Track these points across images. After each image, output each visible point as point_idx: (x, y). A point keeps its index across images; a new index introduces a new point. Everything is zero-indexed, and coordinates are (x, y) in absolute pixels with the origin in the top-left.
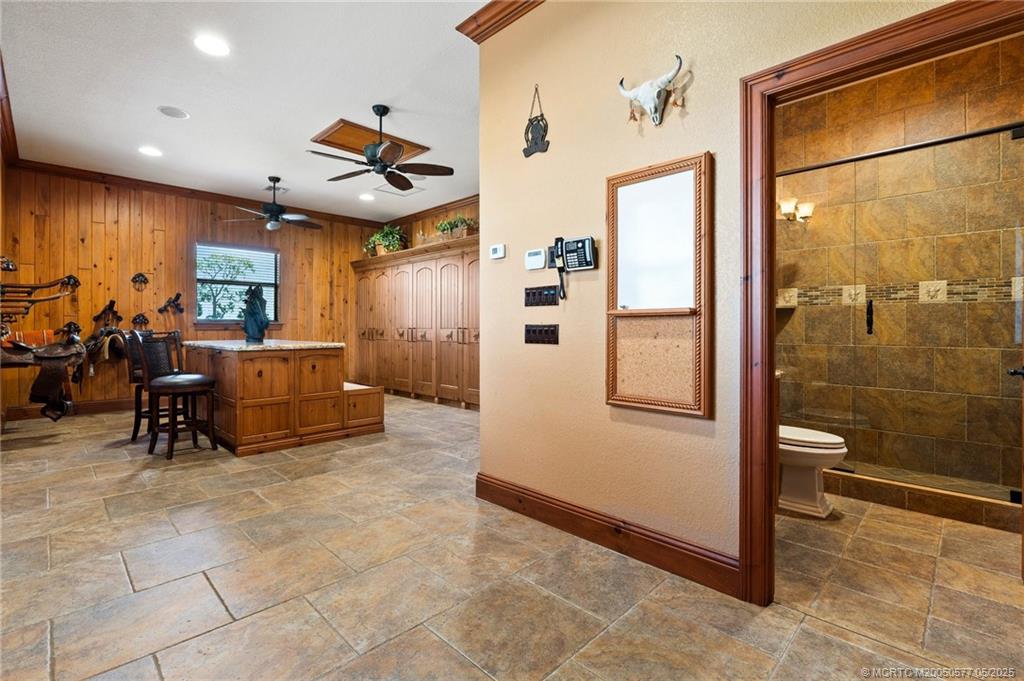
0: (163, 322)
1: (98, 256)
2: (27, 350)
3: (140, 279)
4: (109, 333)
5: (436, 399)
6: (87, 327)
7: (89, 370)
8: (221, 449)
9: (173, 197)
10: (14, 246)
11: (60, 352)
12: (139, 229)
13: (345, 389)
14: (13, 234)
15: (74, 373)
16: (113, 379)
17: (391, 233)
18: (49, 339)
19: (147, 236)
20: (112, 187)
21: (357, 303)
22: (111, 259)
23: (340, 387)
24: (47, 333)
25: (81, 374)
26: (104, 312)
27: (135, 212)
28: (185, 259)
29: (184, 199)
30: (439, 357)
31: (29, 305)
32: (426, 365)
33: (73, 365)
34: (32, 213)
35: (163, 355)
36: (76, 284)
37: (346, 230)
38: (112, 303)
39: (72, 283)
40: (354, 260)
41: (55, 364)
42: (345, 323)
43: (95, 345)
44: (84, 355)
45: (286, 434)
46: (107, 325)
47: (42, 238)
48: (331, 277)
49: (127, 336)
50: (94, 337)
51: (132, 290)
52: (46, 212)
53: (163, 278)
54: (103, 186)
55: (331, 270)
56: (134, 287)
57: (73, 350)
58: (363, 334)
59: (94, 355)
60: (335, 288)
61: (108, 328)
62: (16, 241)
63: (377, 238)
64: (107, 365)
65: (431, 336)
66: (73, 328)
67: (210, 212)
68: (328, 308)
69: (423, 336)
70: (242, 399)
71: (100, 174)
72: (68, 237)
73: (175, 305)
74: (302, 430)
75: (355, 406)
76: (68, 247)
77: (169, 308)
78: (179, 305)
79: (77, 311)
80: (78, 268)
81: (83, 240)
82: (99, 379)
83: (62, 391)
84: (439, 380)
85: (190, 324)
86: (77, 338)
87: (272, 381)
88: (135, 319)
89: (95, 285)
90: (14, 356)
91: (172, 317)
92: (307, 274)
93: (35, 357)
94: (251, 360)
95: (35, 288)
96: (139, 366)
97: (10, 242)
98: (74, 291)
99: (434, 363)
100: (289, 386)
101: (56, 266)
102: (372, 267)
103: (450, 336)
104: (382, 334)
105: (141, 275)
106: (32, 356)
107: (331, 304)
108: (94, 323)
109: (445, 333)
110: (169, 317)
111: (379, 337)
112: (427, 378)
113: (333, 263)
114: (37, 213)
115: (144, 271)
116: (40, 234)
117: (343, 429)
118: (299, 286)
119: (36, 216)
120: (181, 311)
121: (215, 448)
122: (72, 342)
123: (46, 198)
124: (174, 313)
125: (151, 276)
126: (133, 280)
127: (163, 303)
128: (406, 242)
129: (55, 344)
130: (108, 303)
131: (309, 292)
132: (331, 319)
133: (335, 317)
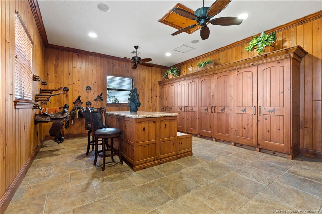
0: (96, 104)
1: (75, 80)
2: (47, 115)
3: (88, 88)
4: (78, 108)
5: (199, 136)
6: (71, 106)
7: (71, 122)
8: (124, 164)
9: (99, 58)
10: (47, 76)
11: (60, 116)
12: (88, 70)
13: (178, 136)
14: (47, 72)
15: (66, 124)
16: (80, 125)
17: (174, 70)
18: (57, 111)
19: (91, 72)
20: (79, 54)
21: (160, 97)
22: (79, 81)
23: (176, 135)
24: (57, 108)
25: (68, 125)
26: (77, 100)
27: (87, 64)
28: (103, 81)
29: (103, 59)
30: (200, 118)
31: (48, 97)
32: (193, 121)
33: (65, 121)
34: (53, 64)
35: (99, 119)
36: (68, 90)
37: (156, 70)
38: (79, 97)
39: (66, 90)
40: (159, 81)
41: (58, 121)
42: (156, 104)
43: (74, 113)
44: (69, 118)
45: (154, 159)
46: (78, 105)
47: (57, 73)
48: (152, 87)
49: (85, 110)
50: (73, 110)
51: (86, 92)
52: (58, 64)
53: (96, 88)
54: (76, 54)
55: (151, 84)
56: (87, 91)
57: (65, 116)
58: (163, 108)
59: (73, 116)
60: (153, 91)
61: (78, 106)
62: (48, 74)
63: (169, 71)
64: (78, 120)
65: (196, 109)
66: (66, 106)
67: (111, 63)
68: (150, 99)
69: (192, 109)
70: (136, 142)
71: (75, 49)
72: (65, 73)
73: (100, 98)
74: (161, 156)
75: (181, 144)
76: (65, 77)
77: (98, 99)
78: (101, 98)
79: (68, 100)
80: (68, 84)
81: (70, 74)
82: (75, 125)
83: (60, 133)
84: (200, 128)
85: (105, 105)
86: (66, 110)
87: (149, 133)
88: (87, 103)
89: (74, 90)
90: (43, 118)
91: (99, 102)
92: (144, 87)
93: (51, 118)
94: (140, 122)
95: (52, 91)
96: (90, 122)
97: (46, 75)
98: (67, 93)
99: (197, 121)
100: (156, 135)
101: (61, 84)
102: (167, 83)
103: (207, 110)
104: (171, 109)
105: (89, 87)
106: (49, 118)
107: (151, 97)
108: (73, 104)
109: (203, 108)
110: (98, 102)
111: (170, 110)
112: (194, 126)
113: (152, 82)
114: (55, 64)
115: (90, 85)
116: (56, 72)
117: (177, 155)
118: (141, 91)
119: (55, 65)
120: (102, 100)
121: (122, 163)
122: (64, 112)
123: (58, 59)
124: (100, 101)
125: (92, 87)
126: (86, 89)
127: (96, 97)
128: (179, 73)
129: (58, 113)
130: (78, 97)
131: (144, 93)
132: (151, 103)
133: (153, 102)
